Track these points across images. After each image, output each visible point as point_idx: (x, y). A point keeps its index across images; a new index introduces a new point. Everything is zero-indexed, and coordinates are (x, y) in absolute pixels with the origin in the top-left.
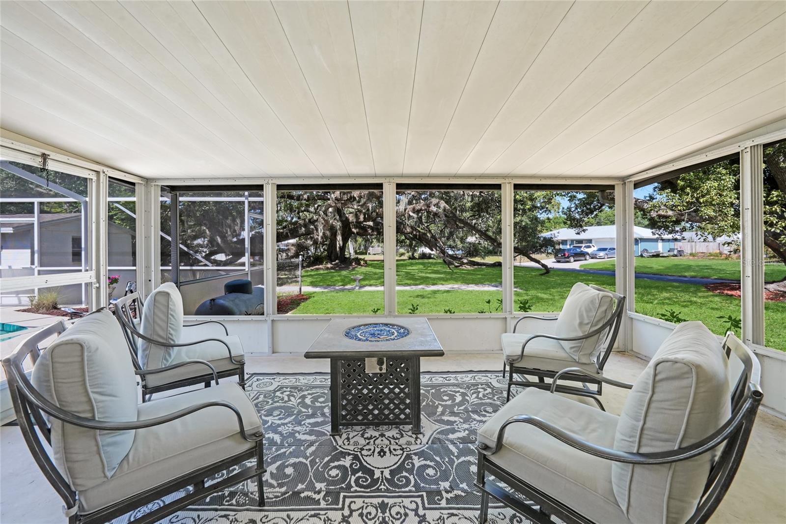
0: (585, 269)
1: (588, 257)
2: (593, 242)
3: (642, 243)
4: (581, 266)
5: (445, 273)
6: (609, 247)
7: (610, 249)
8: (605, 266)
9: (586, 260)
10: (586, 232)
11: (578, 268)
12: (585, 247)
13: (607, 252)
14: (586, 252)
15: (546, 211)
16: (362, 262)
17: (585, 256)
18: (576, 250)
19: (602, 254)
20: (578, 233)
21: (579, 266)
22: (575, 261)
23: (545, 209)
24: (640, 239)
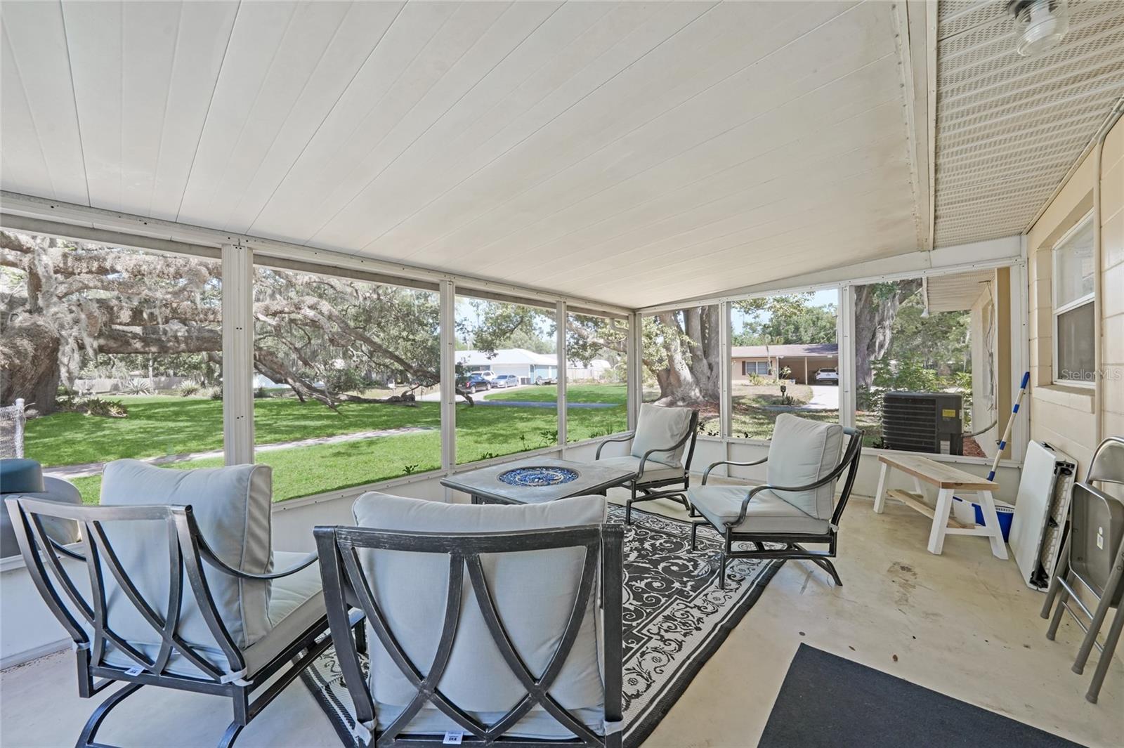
0: (491, 400)
1: (489, 386)
2: (491, 368)
3: (537, 370)
4: (486, 397)
5: (328, 417)
6: (508, 374)
7: (510, 376)
8: (510, 396)
9: (487, 389)
10: (497, 356)
11: (483, 400)
12: (485, 374)
13: (506, 380)
14: (487, 381)
15: (462, 329)
16: (114, 411)
17: (486, 385)
18: (478, 379)
19: (502, 382)
20: (489, 358)
21: (482, 397)
22: (477, 391)
23: (461, 326)
24: (535, 365)
